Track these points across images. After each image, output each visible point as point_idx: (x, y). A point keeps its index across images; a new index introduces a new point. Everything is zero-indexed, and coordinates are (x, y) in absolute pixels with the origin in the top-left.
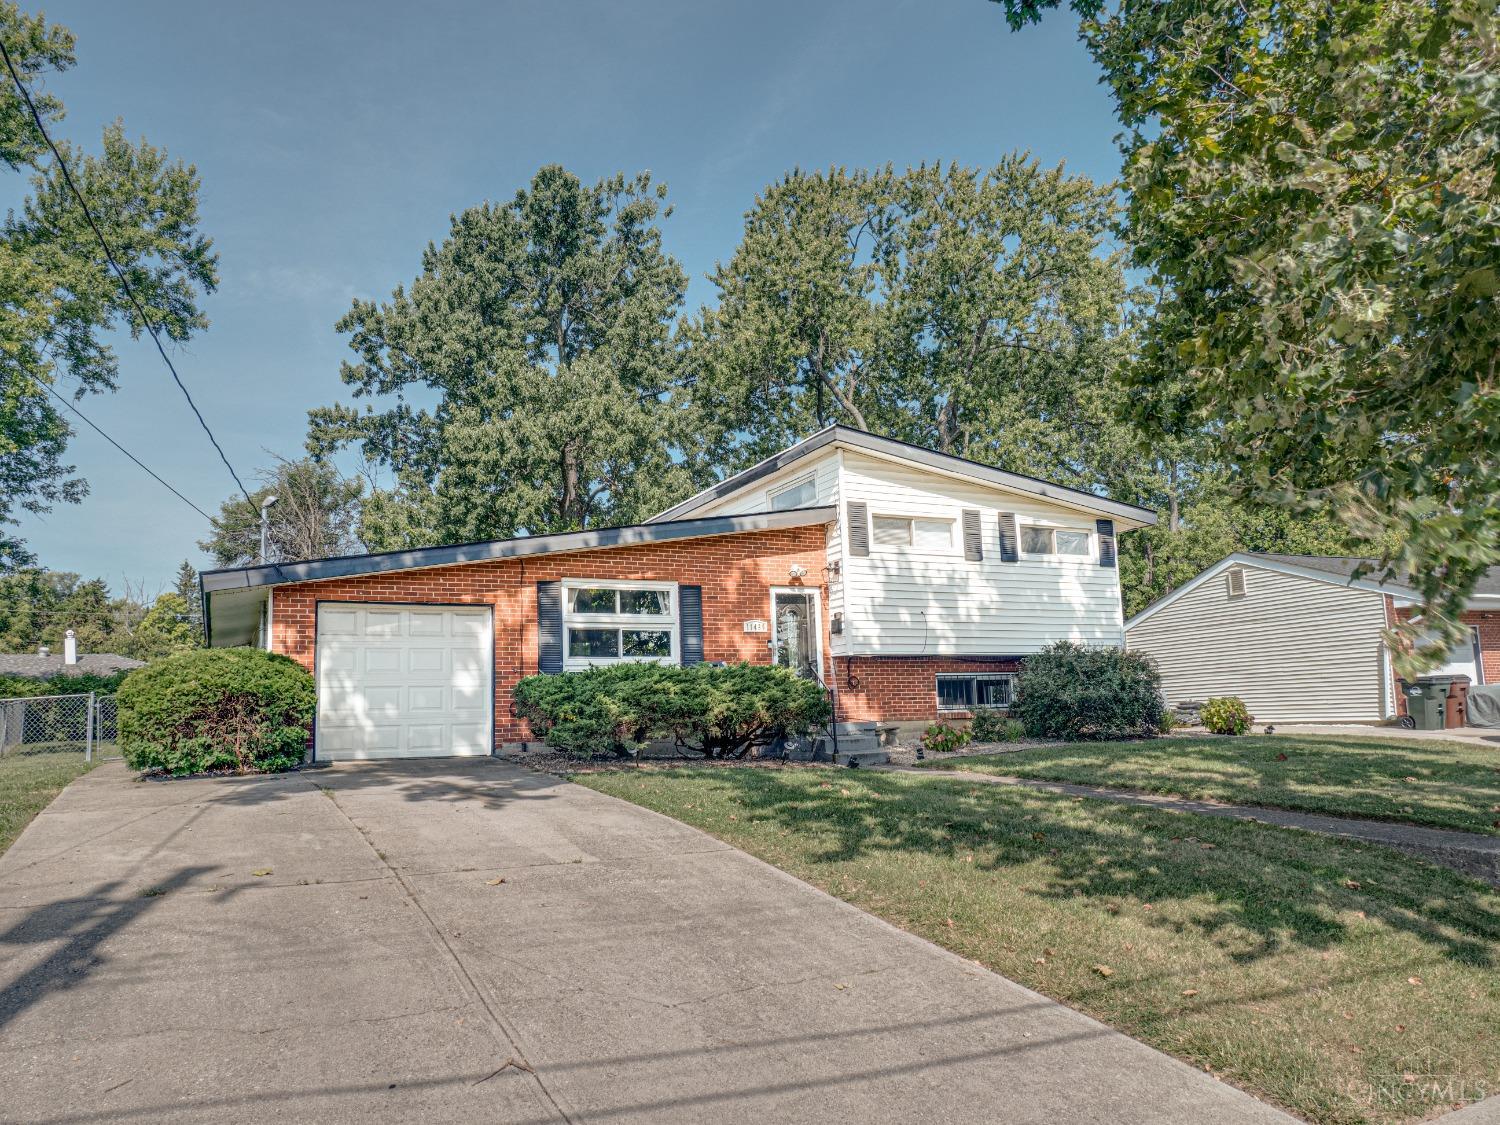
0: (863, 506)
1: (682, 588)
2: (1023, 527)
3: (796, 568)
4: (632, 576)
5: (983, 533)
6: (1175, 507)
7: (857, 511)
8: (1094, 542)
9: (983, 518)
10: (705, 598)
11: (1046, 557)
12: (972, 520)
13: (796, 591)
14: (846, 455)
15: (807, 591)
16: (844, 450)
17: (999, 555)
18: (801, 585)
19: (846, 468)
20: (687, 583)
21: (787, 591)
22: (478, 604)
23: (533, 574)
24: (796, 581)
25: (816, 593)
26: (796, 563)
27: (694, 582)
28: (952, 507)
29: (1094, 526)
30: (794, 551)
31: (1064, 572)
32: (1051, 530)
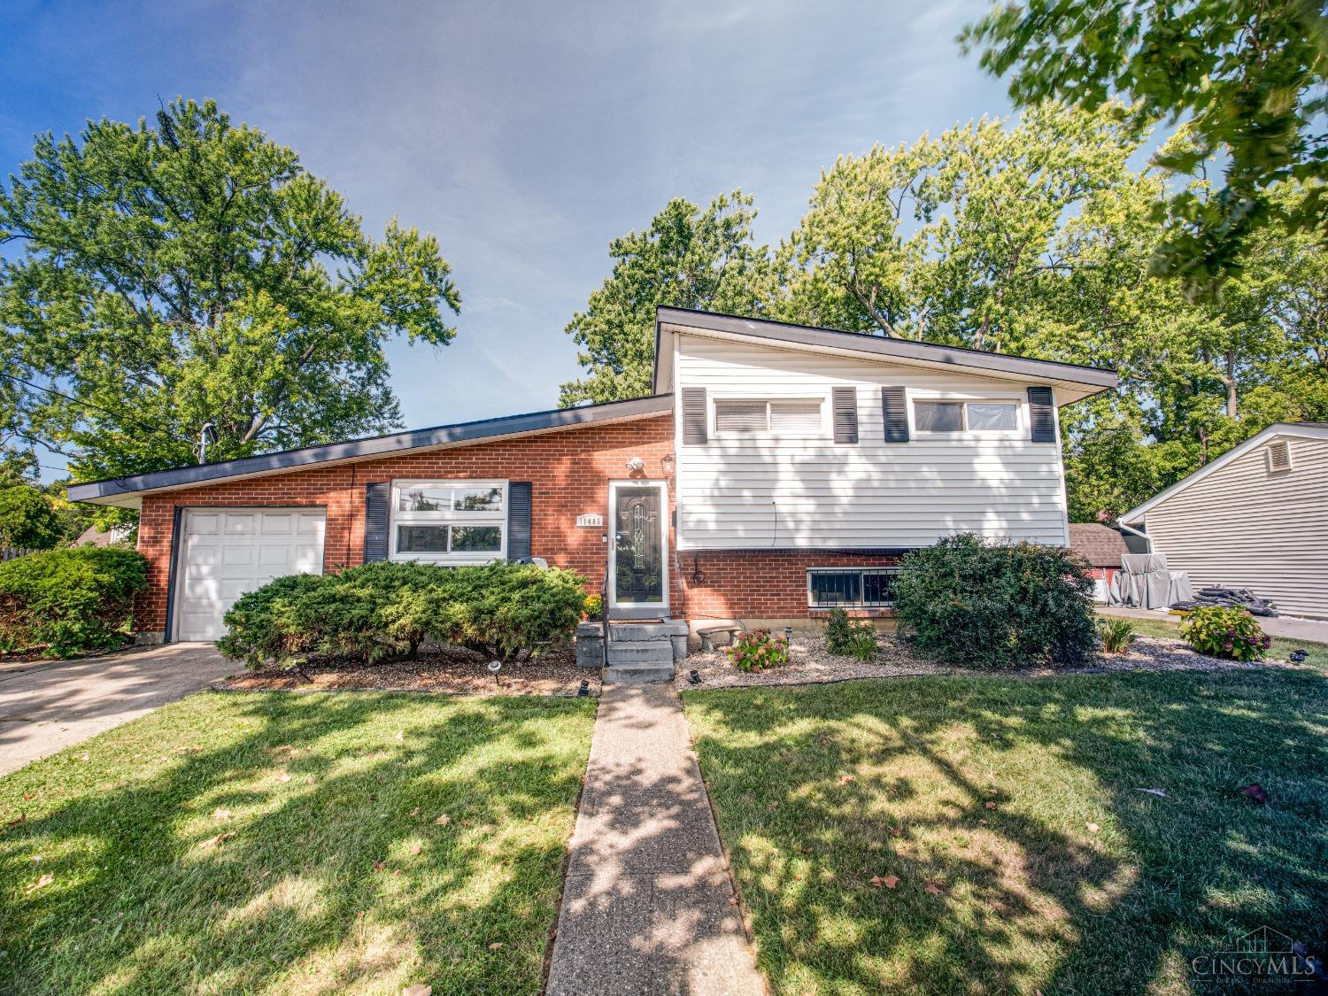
0: (701, 392)
1: (512, 485)
2: (917, 402)
3: (636, 461)
4: (461, 475)
5: (859, 412)
6: (1233, 393)
7: (695, 397)
8: (1024, 415)
9: (859, 396)
10: (536, 492)
11: (955, 435)
12: (845, 399)
13: (640, 484)
14: (683, 339)
15: (652, 484)
16: (681, 334)
17: (882, 435)
18: (644, 477)
19: (681, 352)
20: (518, 479)
21: (630, 484)
22: (313, 505)
23: (362, 478)
24: (637, 473)
25: (663, 486)
26: (634, 457)
27: (525, 478)
28: (821, 386)
29: (1024, 395)
30: (637, 444)
31: (981, 451)
32: (960, 404)
